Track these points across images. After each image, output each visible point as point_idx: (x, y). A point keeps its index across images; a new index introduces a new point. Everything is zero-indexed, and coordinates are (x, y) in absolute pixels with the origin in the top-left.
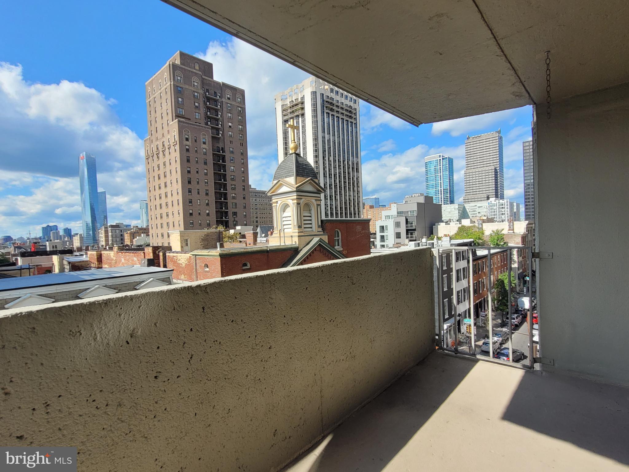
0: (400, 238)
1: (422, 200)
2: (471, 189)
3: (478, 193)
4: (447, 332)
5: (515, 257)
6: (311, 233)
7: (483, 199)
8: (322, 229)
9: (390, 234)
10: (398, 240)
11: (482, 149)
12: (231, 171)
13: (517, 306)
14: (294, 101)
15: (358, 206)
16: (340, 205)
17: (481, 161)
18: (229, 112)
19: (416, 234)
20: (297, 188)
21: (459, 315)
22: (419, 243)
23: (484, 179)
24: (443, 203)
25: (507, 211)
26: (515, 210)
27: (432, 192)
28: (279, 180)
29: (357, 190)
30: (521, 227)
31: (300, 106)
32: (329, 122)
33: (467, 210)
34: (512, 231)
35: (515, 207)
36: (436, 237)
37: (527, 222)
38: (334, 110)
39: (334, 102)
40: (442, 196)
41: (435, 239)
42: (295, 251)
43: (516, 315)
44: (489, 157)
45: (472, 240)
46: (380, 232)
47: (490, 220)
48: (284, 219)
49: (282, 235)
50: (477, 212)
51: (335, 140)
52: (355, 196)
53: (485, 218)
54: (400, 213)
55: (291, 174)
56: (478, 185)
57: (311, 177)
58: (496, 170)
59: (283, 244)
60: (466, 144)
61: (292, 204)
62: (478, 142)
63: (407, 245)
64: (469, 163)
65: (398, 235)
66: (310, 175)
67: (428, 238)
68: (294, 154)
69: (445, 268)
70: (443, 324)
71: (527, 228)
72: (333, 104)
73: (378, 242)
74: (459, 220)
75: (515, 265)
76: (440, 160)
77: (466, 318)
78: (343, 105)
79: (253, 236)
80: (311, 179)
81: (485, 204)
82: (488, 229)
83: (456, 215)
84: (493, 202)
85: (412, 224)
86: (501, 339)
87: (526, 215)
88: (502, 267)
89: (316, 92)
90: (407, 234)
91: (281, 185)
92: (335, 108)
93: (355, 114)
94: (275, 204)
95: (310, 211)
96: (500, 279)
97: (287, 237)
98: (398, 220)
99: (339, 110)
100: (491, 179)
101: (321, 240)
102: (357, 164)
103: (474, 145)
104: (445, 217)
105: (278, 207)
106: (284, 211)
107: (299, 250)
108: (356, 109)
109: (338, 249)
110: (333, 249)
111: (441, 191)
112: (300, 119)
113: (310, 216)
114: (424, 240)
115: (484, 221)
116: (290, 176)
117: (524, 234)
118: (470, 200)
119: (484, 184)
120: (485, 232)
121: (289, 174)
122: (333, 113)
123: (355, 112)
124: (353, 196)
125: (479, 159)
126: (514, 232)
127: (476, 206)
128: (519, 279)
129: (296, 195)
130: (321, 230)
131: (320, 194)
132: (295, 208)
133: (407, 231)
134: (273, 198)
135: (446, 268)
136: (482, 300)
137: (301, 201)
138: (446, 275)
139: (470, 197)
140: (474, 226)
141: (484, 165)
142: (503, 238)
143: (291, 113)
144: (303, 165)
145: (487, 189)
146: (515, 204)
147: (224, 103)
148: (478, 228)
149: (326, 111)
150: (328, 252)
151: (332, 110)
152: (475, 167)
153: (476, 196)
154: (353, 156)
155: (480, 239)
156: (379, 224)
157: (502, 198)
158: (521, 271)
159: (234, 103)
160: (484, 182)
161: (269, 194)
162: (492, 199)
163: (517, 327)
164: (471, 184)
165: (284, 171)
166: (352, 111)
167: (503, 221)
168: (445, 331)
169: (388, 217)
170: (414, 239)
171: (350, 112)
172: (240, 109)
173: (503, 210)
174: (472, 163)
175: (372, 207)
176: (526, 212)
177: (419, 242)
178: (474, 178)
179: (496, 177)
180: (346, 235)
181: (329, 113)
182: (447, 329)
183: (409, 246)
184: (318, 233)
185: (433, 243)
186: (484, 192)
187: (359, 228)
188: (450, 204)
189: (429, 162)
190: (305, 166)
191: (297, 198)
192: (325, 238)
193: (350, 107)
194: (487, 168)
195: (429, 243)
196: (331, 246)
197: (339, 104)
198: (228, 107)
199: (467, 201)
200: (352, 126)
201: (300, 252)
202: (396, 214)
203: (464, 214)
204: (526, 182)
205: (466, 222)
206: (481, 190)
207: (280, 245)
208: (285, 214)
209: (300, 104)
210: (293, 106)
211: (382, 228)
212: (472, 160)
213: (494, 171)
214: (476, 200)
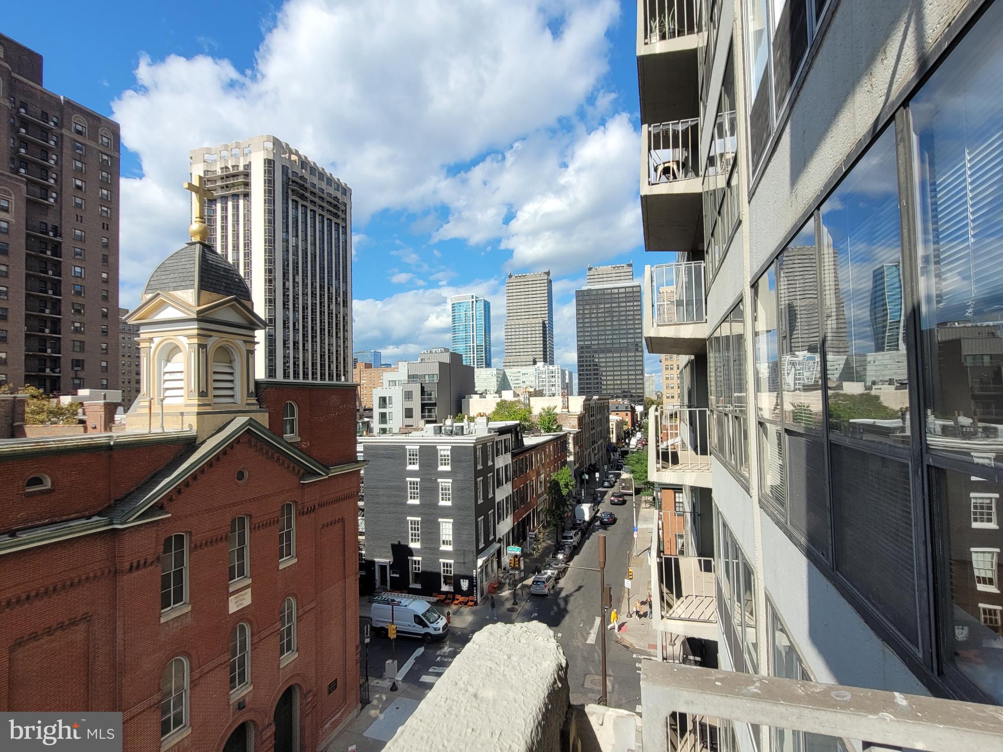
0: (411, 417)
1: (446, 359)
2: (513, 347)
3: (522, 354)
4: (482, 570)
5: (571, 447)
6: (232, 407)
7: (528, 363)
8: (257, 400)
9: (396, 410)
10: (409, 421)
11: (527, 293)
12: (75, 277)
13: (575, 516)
14: (231, 168)
15: (344, 363)
16: (312, 360)
17: (526, 310)
18: (79, 159)
19: (436, 412)
20: (199, 312)
21: (500, 540)
22: (441, 427)
23: (529, 336)
24: (475, 366)
25: (558, 381)
26: (567, 381)
27: (460, 348)
28: (158, 294)
29: (344, 336)
30: (577, 404)
31: (241, 179)
32: (297, 217)
33: (509, 377)
34: (566, 410)
35: (567, 377)
36: (466, 416)
37: (584, 397)
38: (306, 198)
39: (308, 185)
40: (475, 355)
41: (465, 420)
42: (189, 444)
43: (574, 532)
44: (535, 306)
45: (518, 422)
46: (380, 408)
47: (539, 393)
48: (167, 377)
49: (156, 409)
50: (521, 382)
51: (306, 249)
52: (340, 346)
53: (532, 390)
54: (412, 378)
55: (188, 283)
56: (522, 343)
57: (235, 294)
58: (544, 323)
59: (156, 429)
60: (507, 285)
61: (187, 346)
62: (522, 283)
63: (422, 430)
64: (511, 311)
65: (409, 413)
66: (235, 291)
67: (454, 418)
68: (198, 245)
69: (480, 467)
70: (477, 559)
71: (584, 405)
72: (306, 189)
73: (376, 425)
74: (498, 392)
75: (571, 458)
76: (473, 302)
77: (509, 545)
78: (323, 193)
79: (103, 410)
80: (235, 299)
81: (531, 370)
82: (538, 406)
83: (493, 384)
84: (541, 368)
85: (431, 394)
86: (556, 572)
87: (580, 388)
88: (556, 461)
89: (274, 161)
90: (423, 411)
91: (162, 305)
92: (308, 195)
93: (344, 212)
94: (147, 345)
95: (231, 362)
96: (554, 480)
97: (169, 414)
98: (410, 387)
99: (317, 200)
100: (538, 335)
101: (252, 422)
102: (345, 293)
103: (518, 287)
104: (479, 386)
105: (152, 350)
106: (168, 360)
107: (198, 442)
108: (345, 205)
109: (291, 438)
110: (279, 440)
111: (473, 348)
112: (241, 202)
113: (231, 374)
114: (449, 422)
115: (531, 395)
116: (186, 287)
117: (581, 414)
118: (511, 364)
119: (529, 343)
120: (532, 410)
121: (183, 283)
122: (305, 203)
123: (344, 208)
124: (337, 346)
125: (523, 307)
126: (568, 411)
127: (519, 372)
128: (575, 477)
129: (196, 327)
130: (255, 402)
131: (254, 330)
132: (193, 354)
133: (423, 406)
134: (141, 331)
135: (482, 467)
136: (530, 513)
137: (210, 342)
138: (482, 478)
139: (511, 359)
140: (519, 401)
141: (531, 317)
142: (555, 420)
143: (222, 188)
144: (217, 268)
145: (534, 350)
146: (567, 373)
147: (65, 139)
148: (524, 404)
149: (291, 197)
150: (266, 445)
151: (303, 197)
152: (519, 317)
153: (519, 359)
154: (338, 278)
155: (526, 420)
156: (378, 393)
157: (552, 363)
158: (577, 465)
159: (91, 144)
160: (529, 339)
161: (132, 321)
162: (540, 364)
163: (576, 550)
164: (513, 340)
165: (172, 276)
166: (339, 205)
167: (554, 396)
168: (479, 570)
169: (393, 383)
170: (434, 419)
171: (335, 206)
172: (105, 157)
173: (553, 380)
174: (515, 311)
175: (368, 366)
176: (580, 384)
177: (441, 424)
178: (517, 333)
179: (544, 334)
180: (308, 411)
181: (297, 202)
182: (481, 567)
183: (425, 431)
184: (247, 408)
185: (462, 427)
186: (530, 353)
187: (335, 399)
188: (486, 367)
189: (458, 303)
190: (224, 272)
191: (198, 335)
192: (263, 419)
193: (336, 198)
194: (533, 321)
195: (456, 427)
196: (275, 434)
197: (316, 191)
198: (78, 148)
199: (508, 364)
200: (337, 230)
201: (199, 447)
202: (406, 378)
203: (504, 384)
204: (579, 343)
205: (508, 395)
206: (526, 350)
207: (150, 433)
208: (170, 367)
209: (242, 176)
210: (227, 177)
211: (383, 401)
212: (514, 308)
213: (541, 325)
214: (520, 363)
